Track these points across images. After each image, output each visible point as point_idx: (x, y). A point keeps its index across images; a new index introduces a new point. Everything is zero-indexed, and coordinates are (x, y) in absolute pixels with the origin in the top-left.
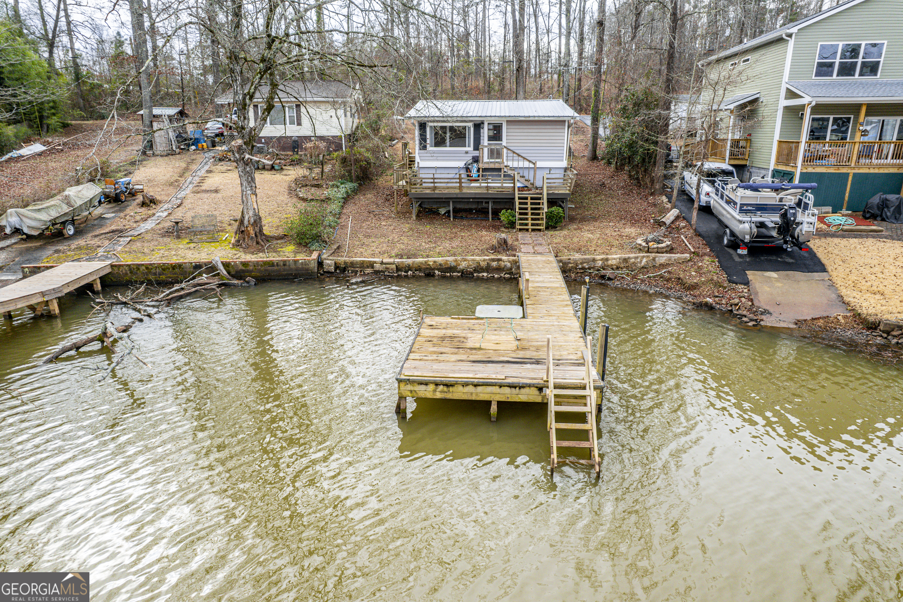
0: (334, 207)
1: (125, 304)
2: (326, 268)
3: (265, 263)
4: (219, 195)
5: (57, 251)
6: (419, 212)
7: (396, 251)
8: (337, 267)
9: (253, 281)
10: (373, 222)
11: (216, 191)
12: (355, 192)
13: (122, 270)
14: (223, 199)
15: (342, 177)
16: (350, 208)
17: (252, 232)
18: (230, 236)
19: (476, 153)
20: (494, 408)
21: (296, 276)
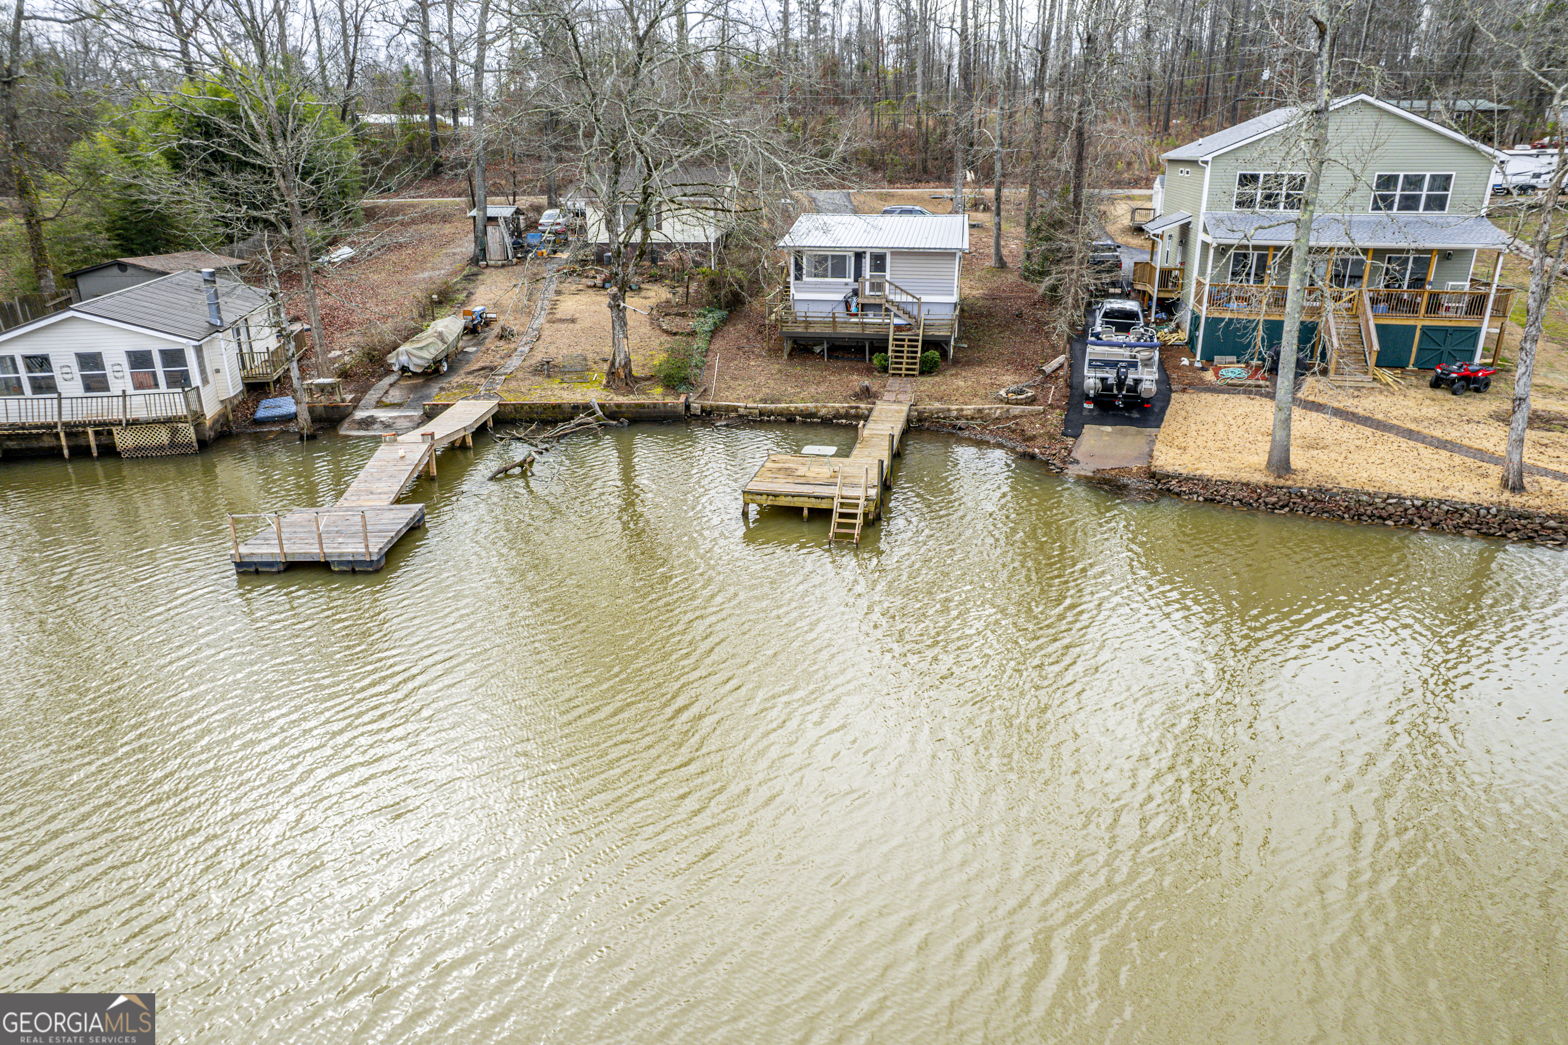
0: (699, 343)
1: (519, 439)
2: (693, 411)
3: (637, 405)
4: (577, 326)
5: (442, 389)
6: (793, 349)
7: (760, 396)
8: (703, 410)
9: (626, 422)
10: (740, 362)
11: (573, 321)
12: (724, 321)
13: (508, 409)
14: (583, 330)
15: (710, 303)
16: (718, 344)
17: (622, 375)
18: (599, 374)
19: (856, 286)
20: (806, 512)
21: (665, 418)
